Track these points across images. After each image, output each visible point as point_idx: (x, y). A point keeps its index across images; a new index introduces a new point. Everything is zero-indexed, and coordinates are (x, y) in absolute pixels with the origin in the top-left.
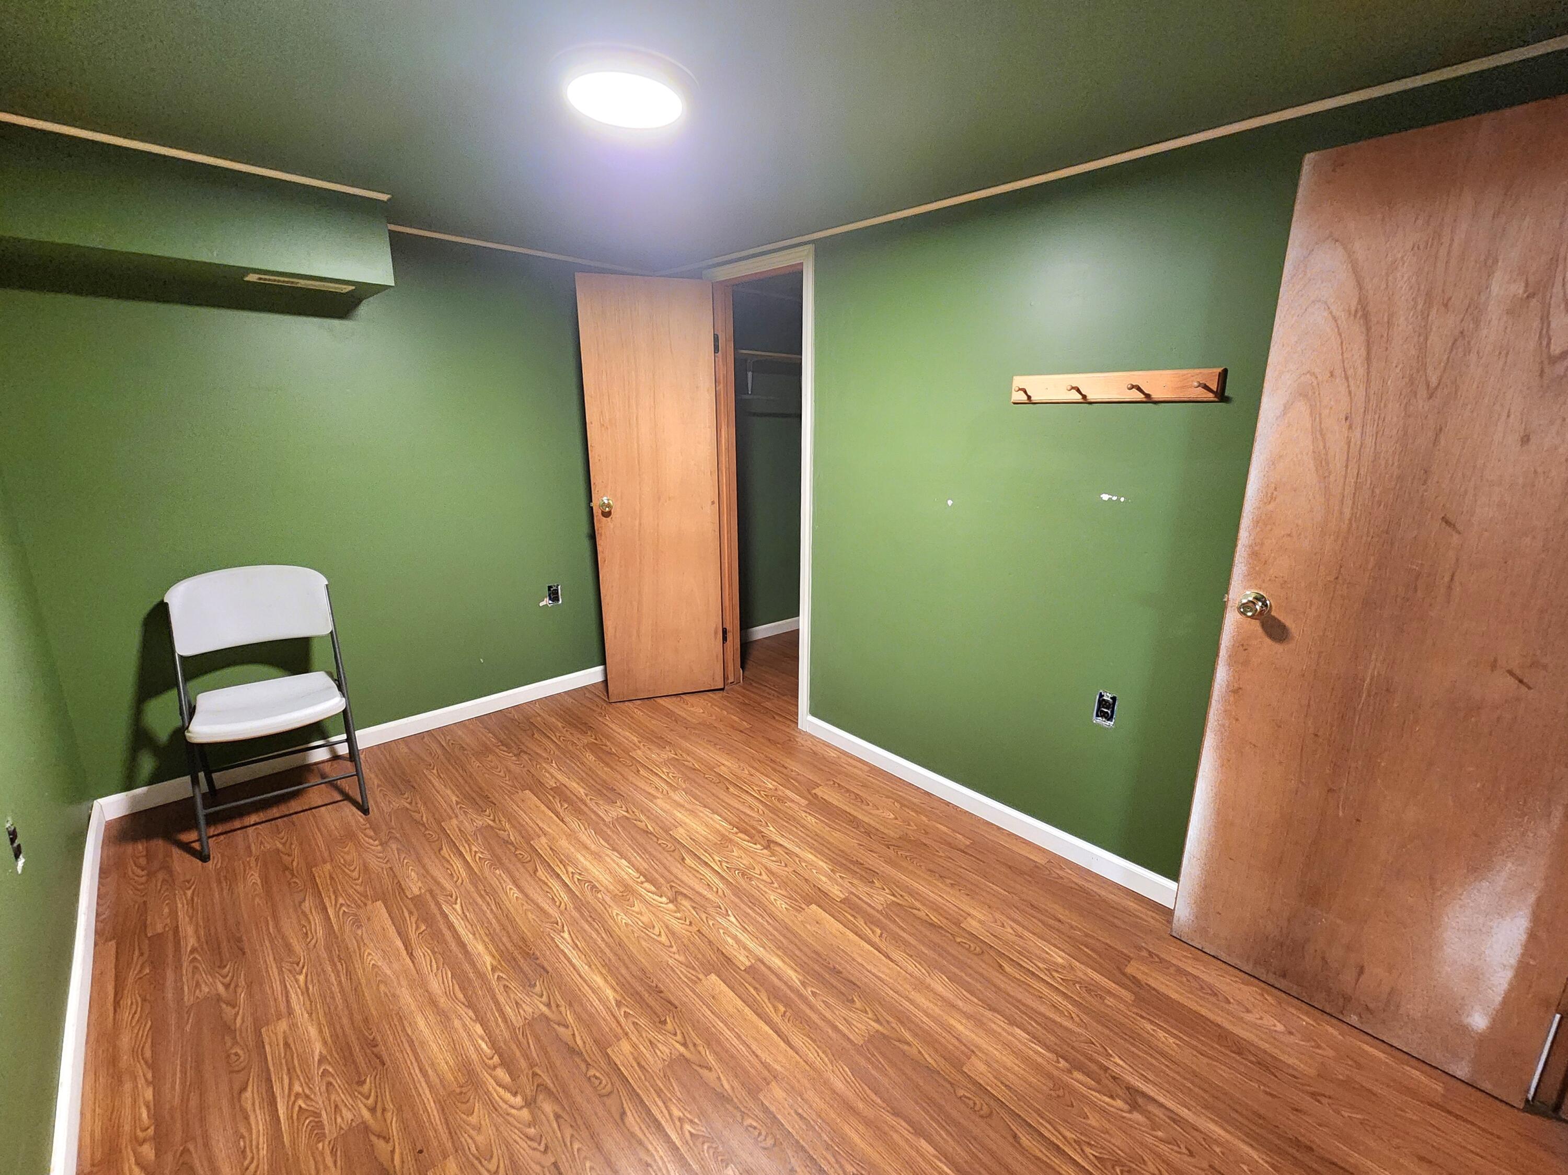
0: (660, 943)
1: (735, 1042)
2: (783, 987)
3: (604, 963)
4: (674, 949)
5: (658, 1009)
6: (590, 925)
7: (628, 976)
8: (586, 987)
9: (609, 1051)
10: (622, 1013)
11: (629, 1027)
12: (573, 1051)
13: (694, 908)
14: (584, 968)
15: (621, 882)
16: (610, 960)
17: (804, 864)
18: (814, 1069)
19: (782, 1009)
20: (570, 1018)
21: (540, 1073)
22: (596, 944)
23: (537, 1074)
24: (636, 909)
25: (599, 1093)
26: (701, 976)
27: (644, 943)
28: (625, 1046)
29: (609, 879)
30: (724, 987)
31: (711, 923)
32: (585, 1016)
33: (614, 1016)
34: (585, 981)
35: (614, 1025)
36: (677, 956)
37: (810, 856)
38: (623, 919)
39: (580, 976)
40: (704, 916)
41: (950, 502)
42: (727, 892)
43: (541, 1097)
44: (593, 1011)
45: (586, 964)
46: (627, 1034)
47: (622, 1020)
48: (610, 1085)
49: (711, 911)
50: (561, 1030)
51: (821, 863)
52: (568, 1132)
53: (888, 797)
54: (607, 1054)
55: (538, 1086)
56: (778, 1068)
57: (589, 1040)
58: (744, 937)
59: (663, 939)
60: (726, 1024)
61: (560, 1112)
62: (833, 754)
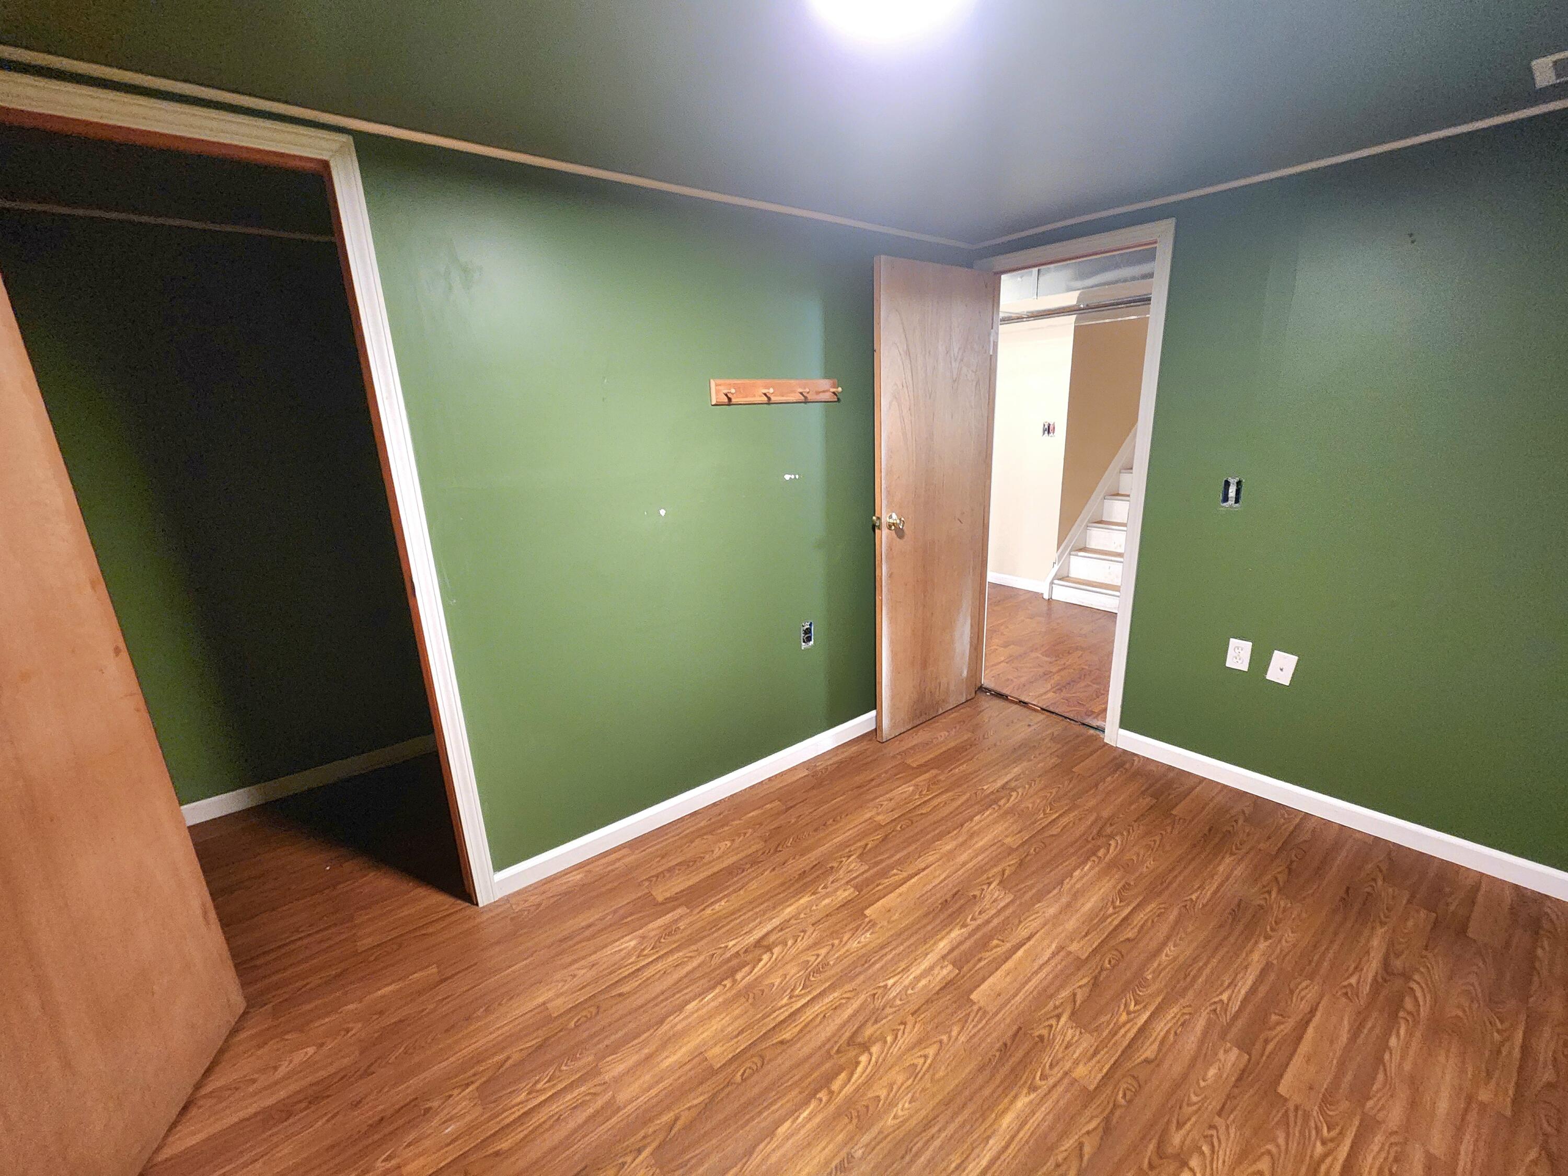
0: (937, 1054)
1: (1042, 975)
2: (972, 940)
3: (981, 1120)
4: (945, 1038)
5: (1026, 1045)
6: (918, 1155)
7: (992, 1086)
8: (1021, 1135)
9: (1092, 1087)
10: (1043, 1083)
11: (1057, 1073)
12: (1107, 1128)
13: (876, 1022)
14: (995, 1144)
15: (828, 1126)
16: (973, 1113)
17: (802, 916)
18: (1045, 925)
19: (995, 942)
20: (1069, 1143)
21: (1146, 1161)
22: (951, 1137)
23: (1150, 1163)
24: (883, 1093)
25: (1138, 1088)
26: (975, 1008)
27: (941, 1073)
28: (1081, 1071)
29: (823, 1144)
30: (984, 986)
31: (898, 1002)
32: (1060, 1127)
33: (1049, 1091)
34: (1013, 1138)
35: (1060, 1089)
36: (954, 1033)
37: (789, 910)
38: (903, 1108)
39: (1007, 1147)
40: (888, 1010)
41: (663, 512)
42: (848, 987)
43: (1170, 1150)
44: (1050, 1117)
45: (988, 1142)
46: (1066, 1074)
47: (1051, 1081)
48: (1125, 1079)
49: (879, 1003)
50: (1087, 1149)
51: (802, 901)
52: (1187, 1110)
53: (692, 842)
54: (1096, 1088)
55: (1161, 1158)
56: (1054, 946)
57: (1088, 1113)
58: (916, 971)
59: (931, 1051)
60: (1026, 983)
61: (1173, 1126)
62: (577, 877)
